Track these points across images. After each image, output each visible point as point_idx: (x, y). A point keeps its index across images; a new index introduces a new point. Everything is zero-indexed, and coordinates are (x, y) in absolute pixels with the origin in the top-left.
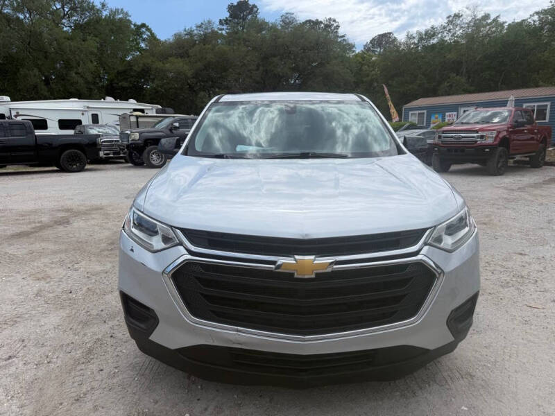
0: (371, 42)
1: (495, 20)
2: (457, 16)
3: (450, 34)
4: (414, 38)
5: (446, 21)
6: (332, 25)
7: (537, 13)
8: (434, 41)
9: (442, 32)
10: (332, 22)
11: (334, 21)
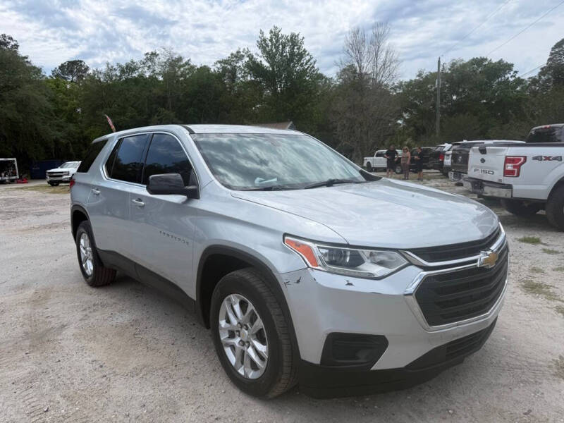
0: (60, 68)
1: (187, 63)
2: (154, 54)
3: (151, 70)
4: (115, 70)
5: (145, 57)
6: (9, 43)
7: (220, 62)
8: (135, 75)
9: (143, 67)
10: (7, 40)
11: (11, 38)
